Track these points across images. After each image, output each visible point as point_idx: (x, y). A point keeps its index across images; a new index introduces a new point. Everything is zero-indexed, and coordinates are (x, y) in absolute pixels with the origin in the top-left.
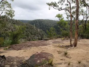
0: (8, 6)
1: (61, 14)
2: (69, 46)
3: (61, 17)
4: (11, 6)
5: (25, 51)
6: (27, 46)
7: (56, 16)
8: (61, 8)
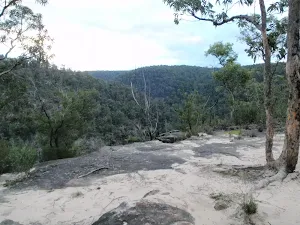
0: (32, 22)
1: (224, 43)
2: (261, 168)
3: (227, 54)
4: (43, 23)
5: (78, 194)
6: (93, 170)
7: (210, 52)
8: (225, 15)
